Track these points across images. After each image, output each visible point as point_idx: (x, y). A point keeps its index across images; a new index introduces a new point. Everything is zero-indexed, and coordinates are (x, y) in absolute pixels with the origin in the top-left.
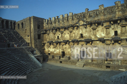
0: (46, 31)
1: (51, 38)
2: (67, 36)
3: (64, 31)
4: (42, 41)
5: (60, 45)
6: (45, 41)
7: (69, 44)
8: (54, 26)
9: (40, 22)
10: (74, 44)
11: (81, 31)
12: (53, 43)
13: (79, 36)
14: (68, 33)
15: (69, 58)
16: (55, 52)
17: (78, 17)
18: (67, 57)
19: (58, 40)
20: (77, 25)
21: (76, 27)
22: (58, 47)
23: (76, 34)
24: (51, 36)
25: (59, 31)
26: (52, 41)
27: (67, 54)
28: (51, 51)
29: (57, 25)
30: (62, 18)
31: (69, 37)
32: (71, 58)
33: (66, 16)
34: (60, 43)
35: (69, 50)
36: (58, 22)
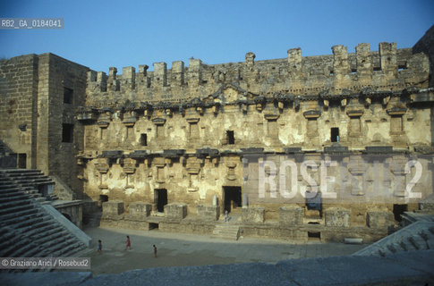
0: (96, 113)
1: (115, 141)
2: (177, 134)
3: (168, 119)
4: (78, 149)
5: (149, 165)
6: (87, 152)
7: (184, 164)
8: (130, 98)
9: (74, 80)
10: (202, 165)
11: (228, 120)
12: (124, 157)
13: (221, 138)
14: (184, 127)
15: (185, 212)
16: (129, 192)
17: (221, 76)
18: (177, 208)
19: (143, 148)
20: (216, 101)
21: (214, 108)
22: (143, 174)
23: (211, 130)
24: (115, 133)
25: (149, 118)
26: (120, 152)
27: (177, 196)
28: (111, 187)
29: (141, 96)
30: (162, 73)
31: (184, 139)
32: (190, 210)
33: (178, 69)
34: (151, 157)
35: (185, 184)
36: (144, 87)
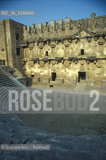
0: (28, 43)
1: (36, 54)
2: (60, 51)
3: (56, 45)
4: (22, 58)
5: (49, 64)
6: (25, 59)
7: (63, 63)
8: (41, 37)
9: (19, 30)
10: (70, 63)
11: (82, 45)
12: (39, 61)
13: (78, 52)
14: (63, 48)
15: (63, 81)
16: (42, 74)
17: (79, 25)
18: (60, 80)
19: (47, 57)
20: (77, 37)
21: (76, 40)
22: (47, 67)
23: (74, 49)
24: (35, 51)
25: (49, 45)
26: (38, 59)
27: (60, 75)
28: (35, 72)
29: (46, 36)
30: (54, 25)
31: (63, 53)
32: (65, 80)
33: (60, 23)
34: (50, 60)
35: (63, 71)
36: (47, 32)
